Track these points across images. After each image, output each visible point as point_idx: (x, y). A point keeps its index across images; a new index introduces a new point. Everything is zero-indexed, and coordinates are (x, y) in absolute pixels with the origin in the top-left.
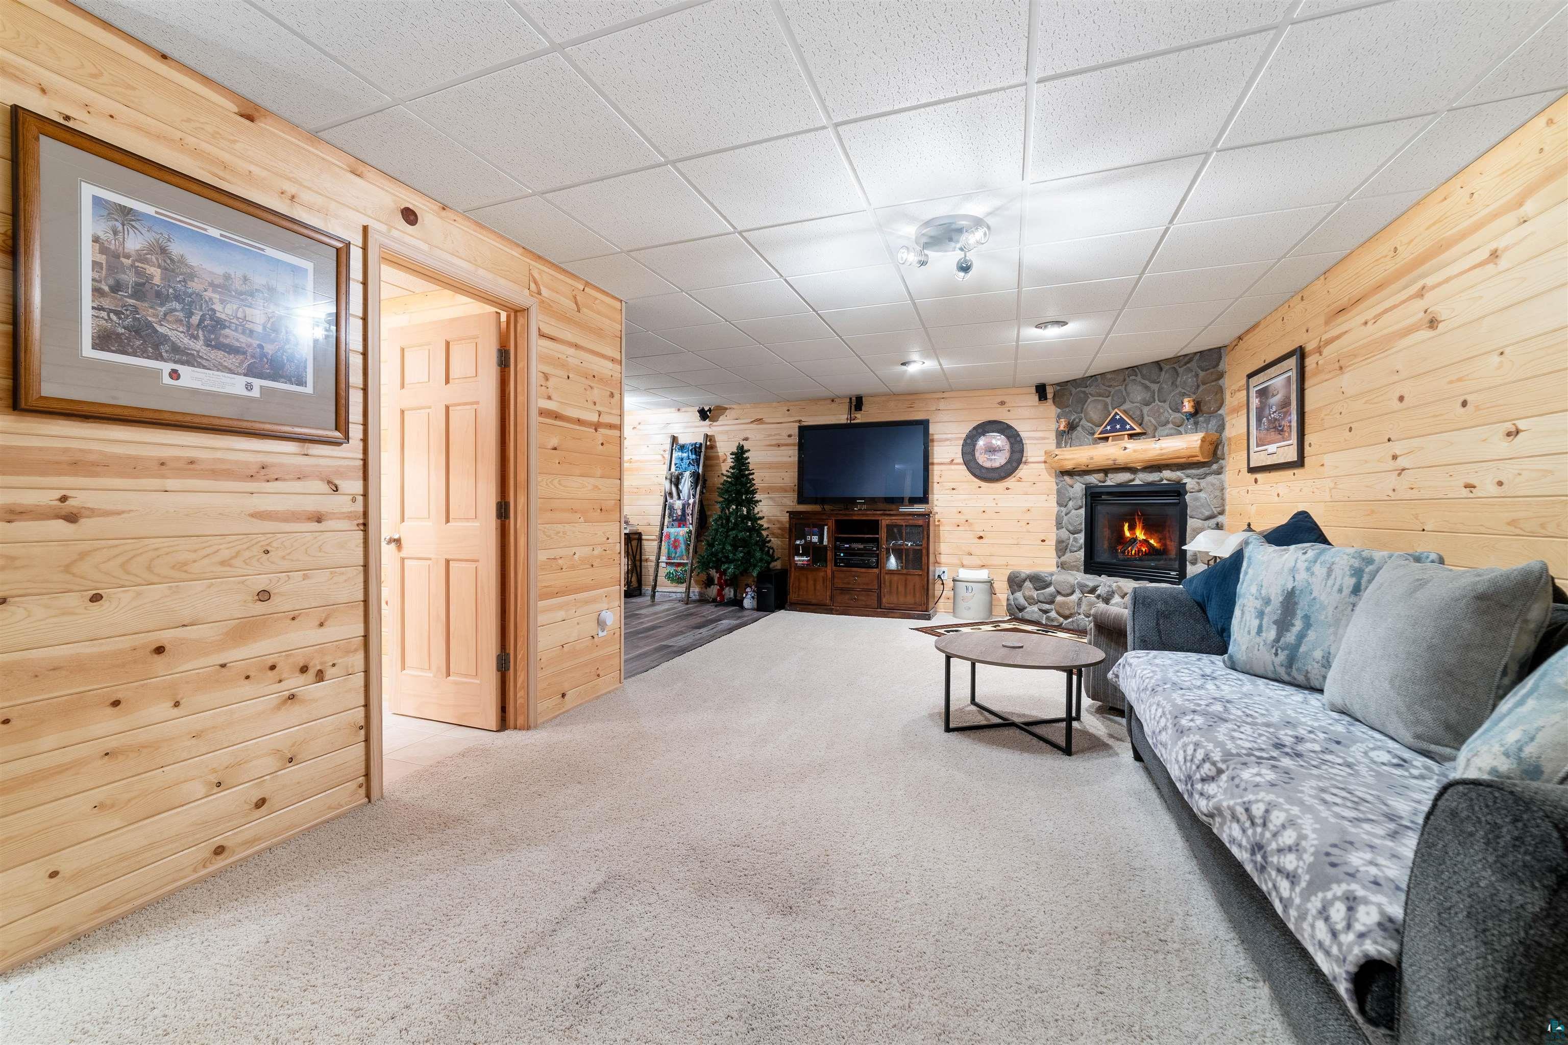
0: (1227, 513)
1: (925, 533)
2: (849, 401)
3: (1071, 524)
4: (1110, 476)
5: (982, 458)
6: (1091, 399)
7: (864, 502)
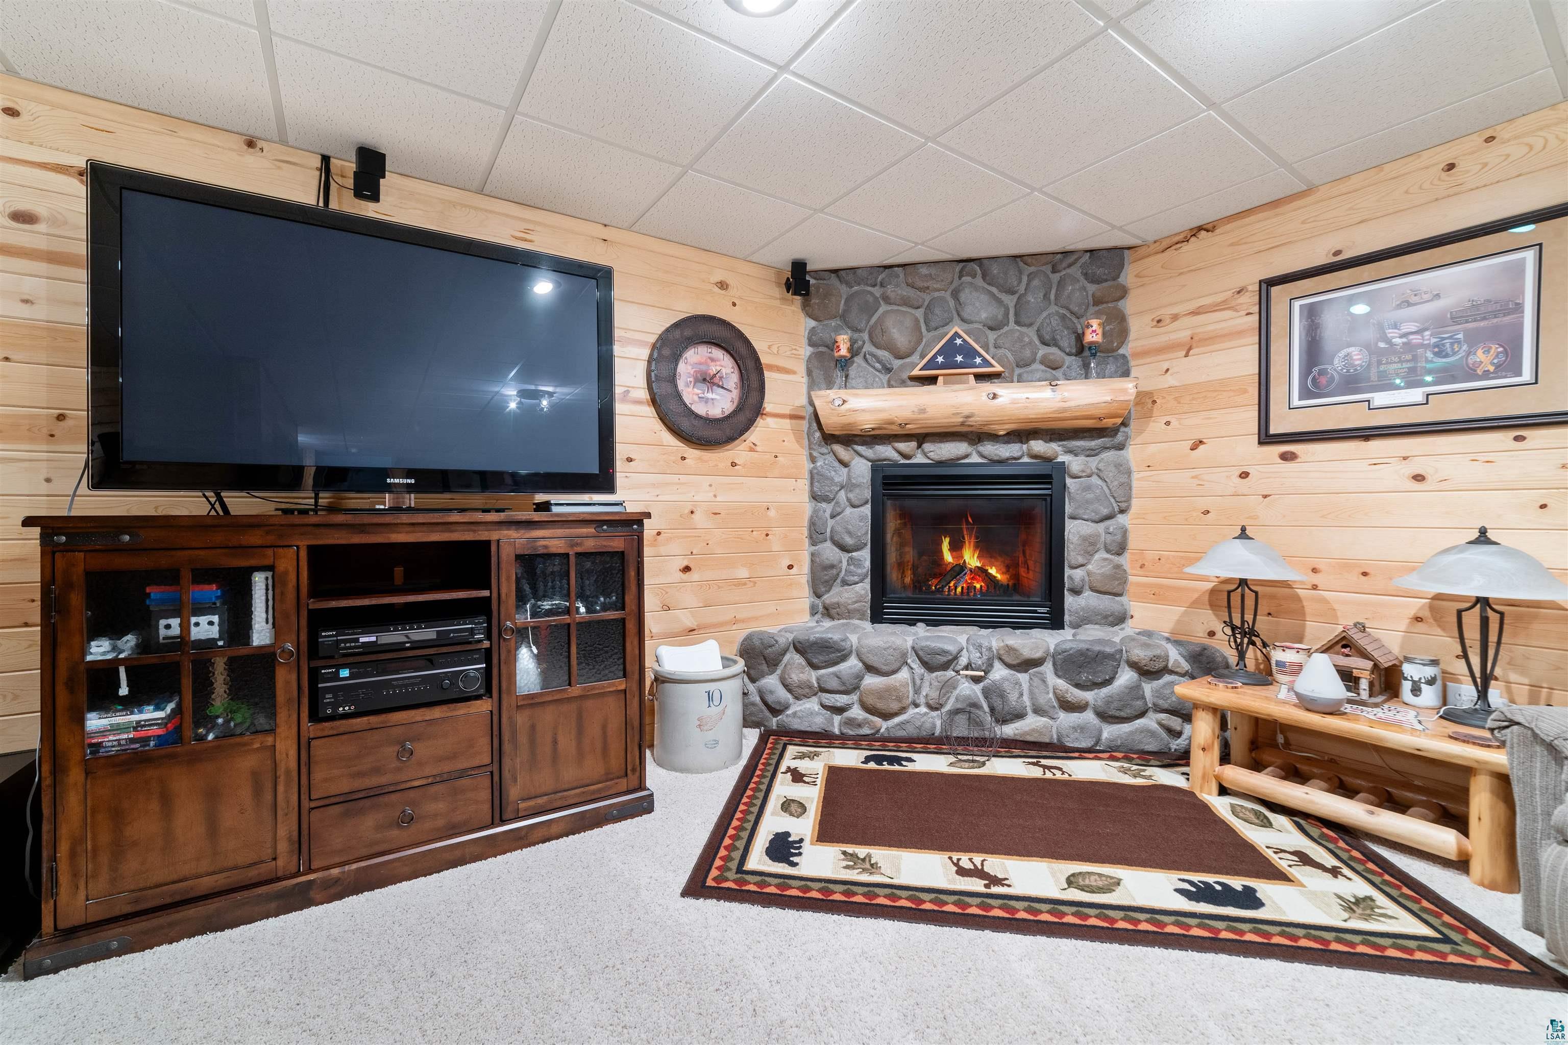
0: (1133, 510)
1: (632, 573)
2: (319, 165)
3: (849, 533)
4: (927, 446)
5: (691, 394)
6: (883, 308)
7: (413, 481)
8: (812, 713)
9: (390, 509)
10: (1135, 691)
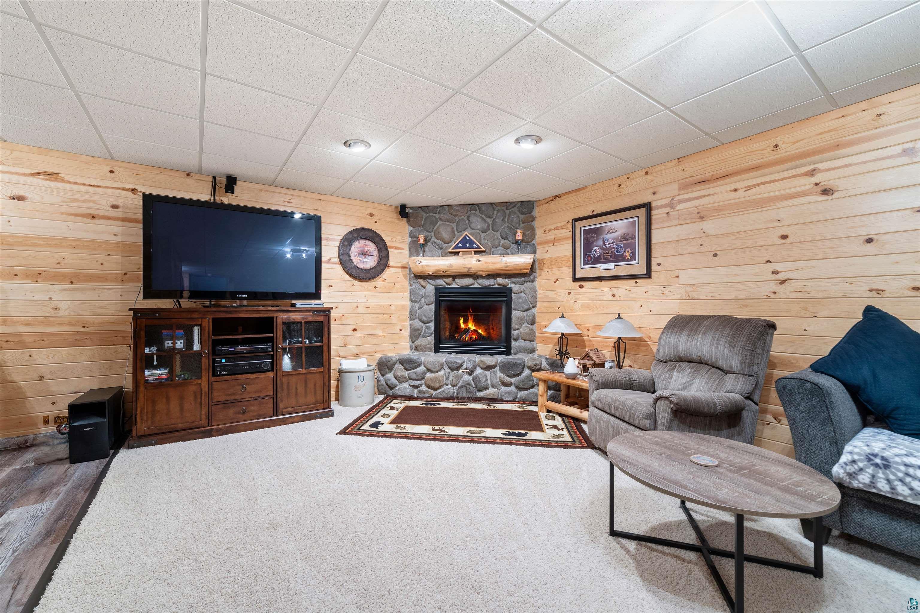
0: (538, 307)
1: (326, 329)
2: (212, 180)
3: (425, 316)
4: (457, 280)
5: (357, 260)
6: (440, 223)
7: (246, 296)
8: (405, 388)
9: (238, 306)
10: (530, 377)
